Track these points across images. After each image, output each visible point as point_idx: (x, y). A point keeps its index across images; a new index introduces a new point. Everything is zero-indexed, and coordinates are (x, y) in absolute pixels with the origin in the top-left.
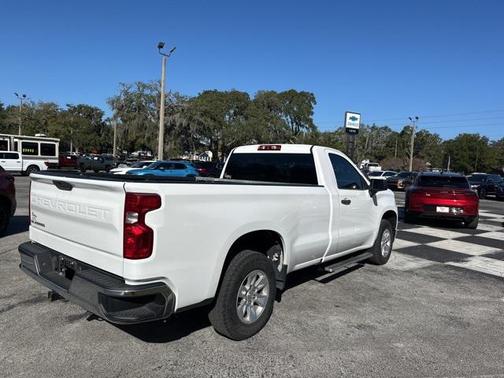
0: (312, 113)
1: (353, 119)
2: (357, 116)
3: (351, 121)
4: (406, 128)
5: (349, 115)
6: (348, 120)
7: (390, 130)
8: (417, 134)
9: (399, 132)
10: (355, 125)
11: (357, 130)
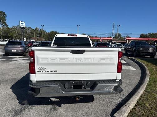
0: (6, 20)
1: (23, 24)
2: (24, 23)
3: (22, 24)
4: (36, 28)
5: (21, 22)
6: (21, 24)
7: (31, 28)
8: (40, 30)
9: (34, 29)
10: (23, 26)
11: (24, 28)
